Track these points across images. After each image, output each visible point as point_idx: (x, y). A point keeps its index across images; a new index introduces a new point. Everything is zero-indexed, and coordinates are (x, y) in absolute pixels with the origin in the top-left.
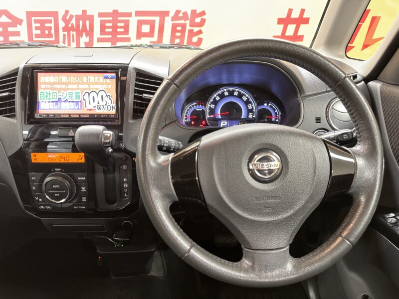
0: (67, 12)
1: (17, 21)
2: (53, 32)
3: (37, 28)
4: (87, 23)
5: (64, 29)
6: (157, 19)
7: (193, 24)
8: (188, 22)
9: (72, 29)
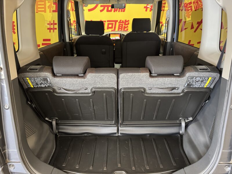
6: (114, 23)
7: (125, 24)
8: (124, 24)
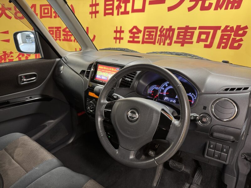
0: (162, 27)
1: (139, 31)
2: (154, 37)
3: (147, 35)
4: (171, 32)
5: (159, 36)
6: (212, 31)
7: (236, 34)
8: (233, 33)
9: (163, 36)
